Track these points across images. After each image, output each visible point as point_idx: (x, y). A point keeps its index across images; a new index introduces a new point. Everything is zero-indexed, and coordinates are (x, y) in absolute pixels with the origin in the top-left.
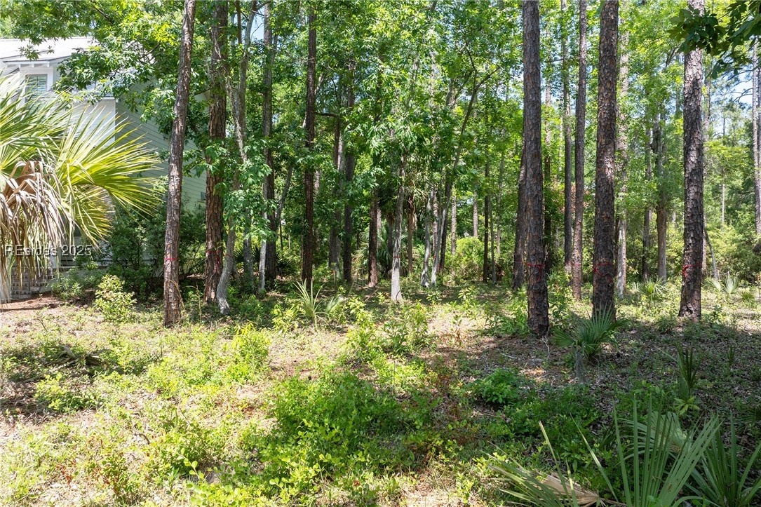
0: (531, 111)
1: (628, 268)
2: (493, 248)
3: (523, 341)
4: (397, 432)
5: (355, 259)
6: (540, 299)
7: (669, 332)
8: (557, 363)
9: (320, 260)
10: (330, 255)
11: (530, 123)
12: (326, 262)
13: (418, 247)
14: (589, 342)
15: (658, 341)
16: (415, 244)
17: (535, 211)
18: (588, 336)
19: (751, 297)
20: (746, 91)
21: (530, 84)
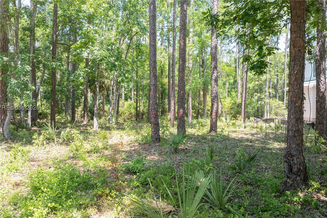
0: (152, 49)
1: (192, 114)
2: (140, 106)
3: (149, 145)
4: (89, 189)
5: (78, 111)
6: (156, 127)
7: (206, 139)
8: (162, 153)
9: (60, 112)
10: (65, 109)
11: (152, 54)
12: (63, 113)
13: (108, 105)
14: (174, 144)
15: (201, 142)
16: (106, 104)
17: (154, 90)
18: (174, 142)
19: (235, 124)
20: (234, 47)
21: (152, 37)
